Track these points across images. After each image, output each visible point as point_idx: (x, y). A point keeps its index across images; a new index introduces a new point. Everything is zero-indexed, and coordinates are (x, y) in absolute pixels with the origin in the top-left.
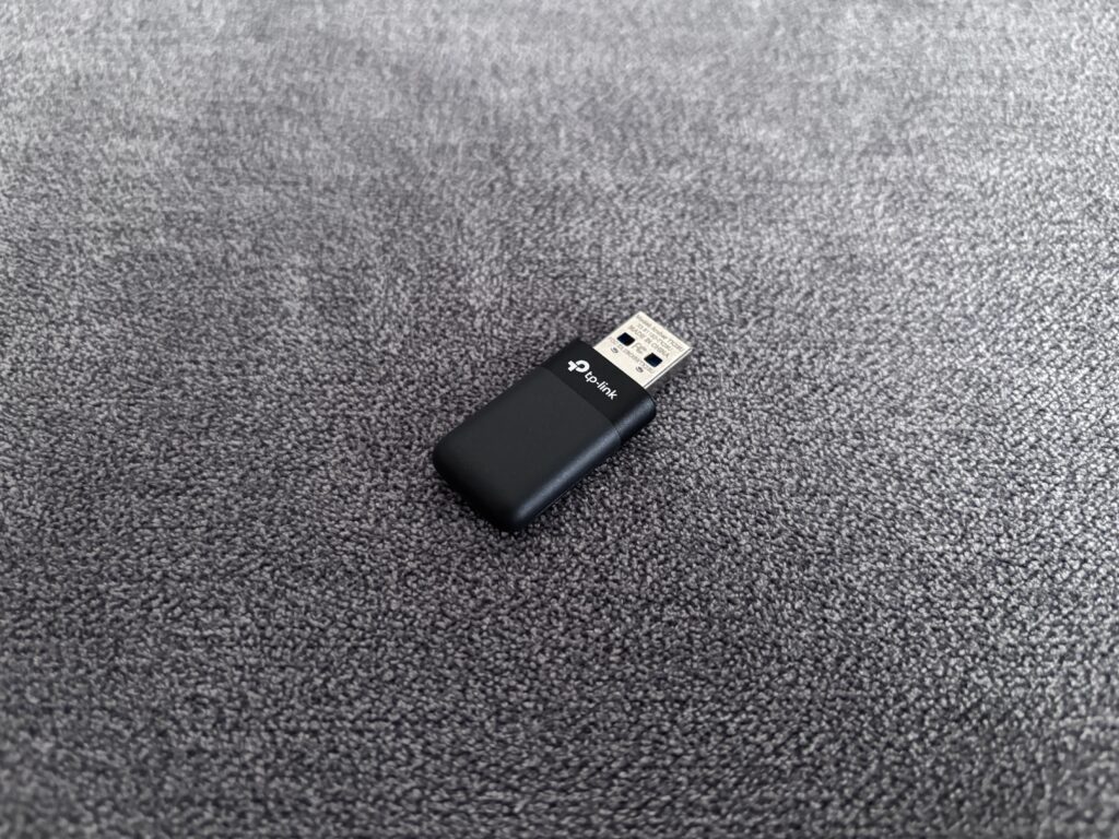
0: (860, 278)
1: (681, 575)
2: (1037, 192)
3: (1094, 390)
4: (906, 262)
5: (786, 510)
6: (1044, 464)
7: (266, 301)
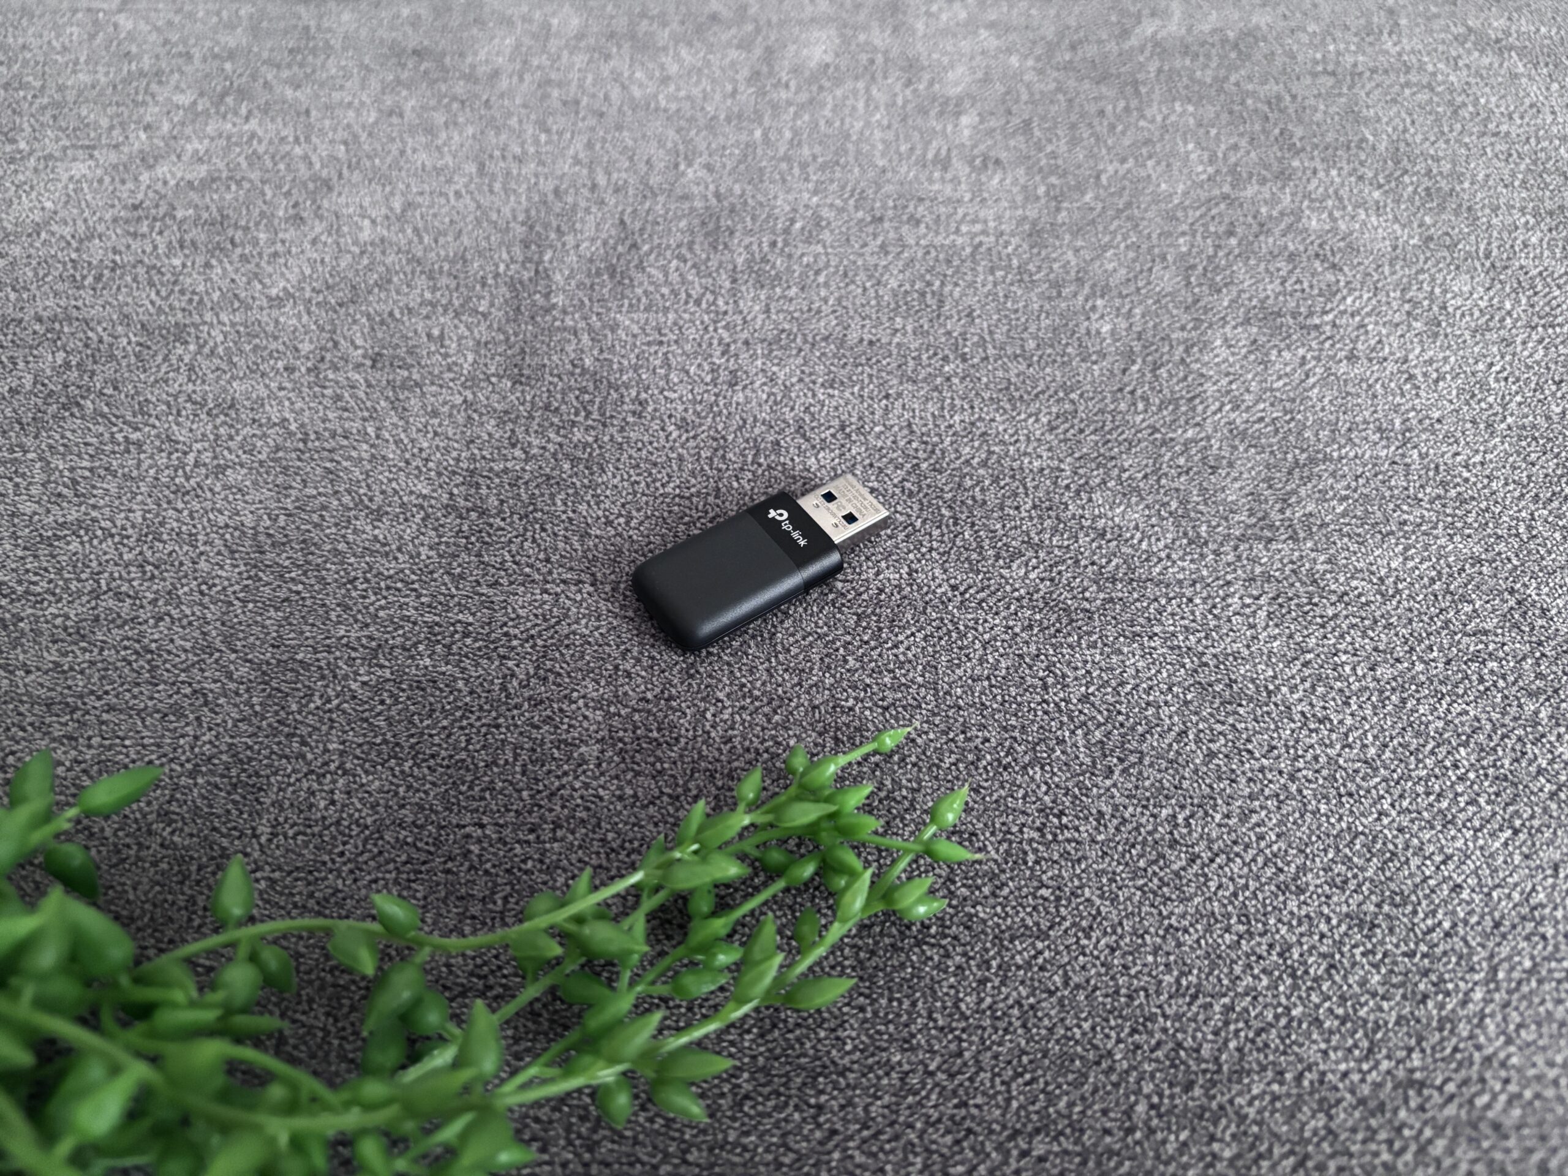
0: (1241, 710)
1: (1051, 1100)
2: (1447, 591)
3: (1517, 858)
4: (1293, 689)
5: (1165, 1017)
6: (1460, 957)
7: (558, 744)
